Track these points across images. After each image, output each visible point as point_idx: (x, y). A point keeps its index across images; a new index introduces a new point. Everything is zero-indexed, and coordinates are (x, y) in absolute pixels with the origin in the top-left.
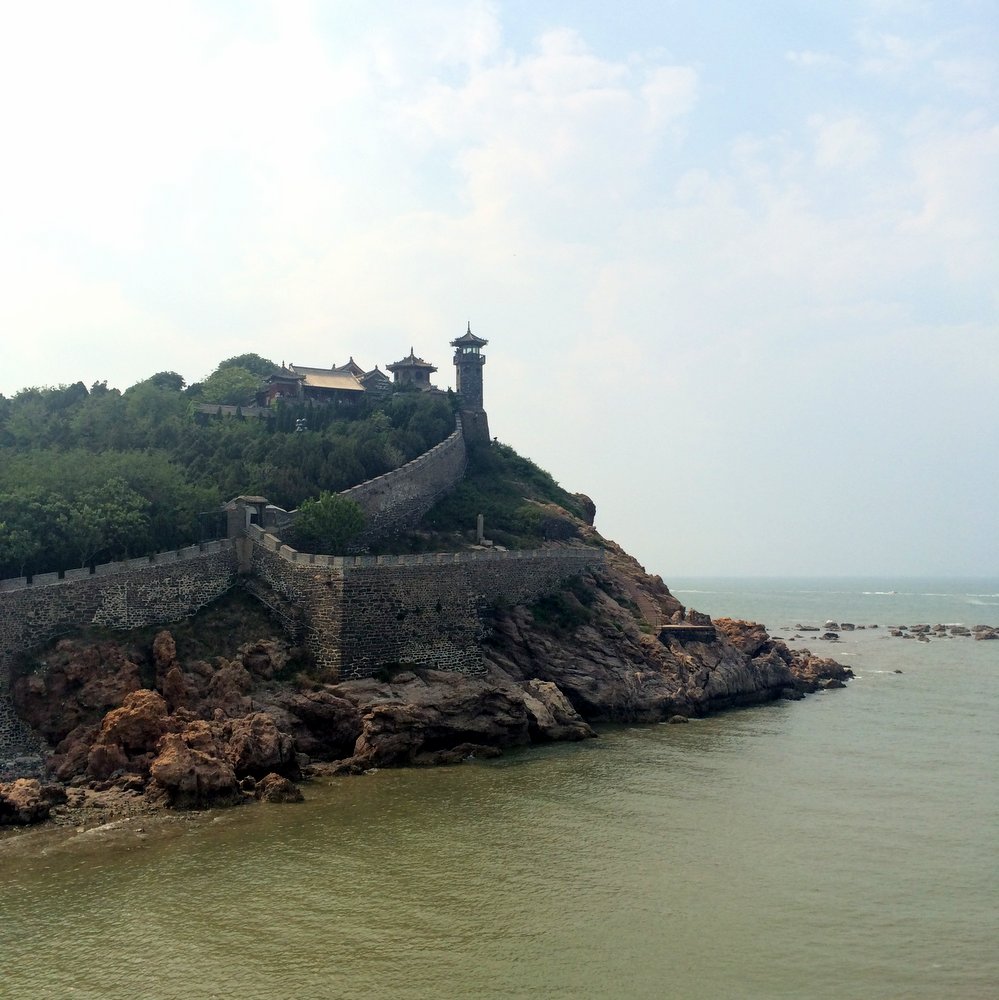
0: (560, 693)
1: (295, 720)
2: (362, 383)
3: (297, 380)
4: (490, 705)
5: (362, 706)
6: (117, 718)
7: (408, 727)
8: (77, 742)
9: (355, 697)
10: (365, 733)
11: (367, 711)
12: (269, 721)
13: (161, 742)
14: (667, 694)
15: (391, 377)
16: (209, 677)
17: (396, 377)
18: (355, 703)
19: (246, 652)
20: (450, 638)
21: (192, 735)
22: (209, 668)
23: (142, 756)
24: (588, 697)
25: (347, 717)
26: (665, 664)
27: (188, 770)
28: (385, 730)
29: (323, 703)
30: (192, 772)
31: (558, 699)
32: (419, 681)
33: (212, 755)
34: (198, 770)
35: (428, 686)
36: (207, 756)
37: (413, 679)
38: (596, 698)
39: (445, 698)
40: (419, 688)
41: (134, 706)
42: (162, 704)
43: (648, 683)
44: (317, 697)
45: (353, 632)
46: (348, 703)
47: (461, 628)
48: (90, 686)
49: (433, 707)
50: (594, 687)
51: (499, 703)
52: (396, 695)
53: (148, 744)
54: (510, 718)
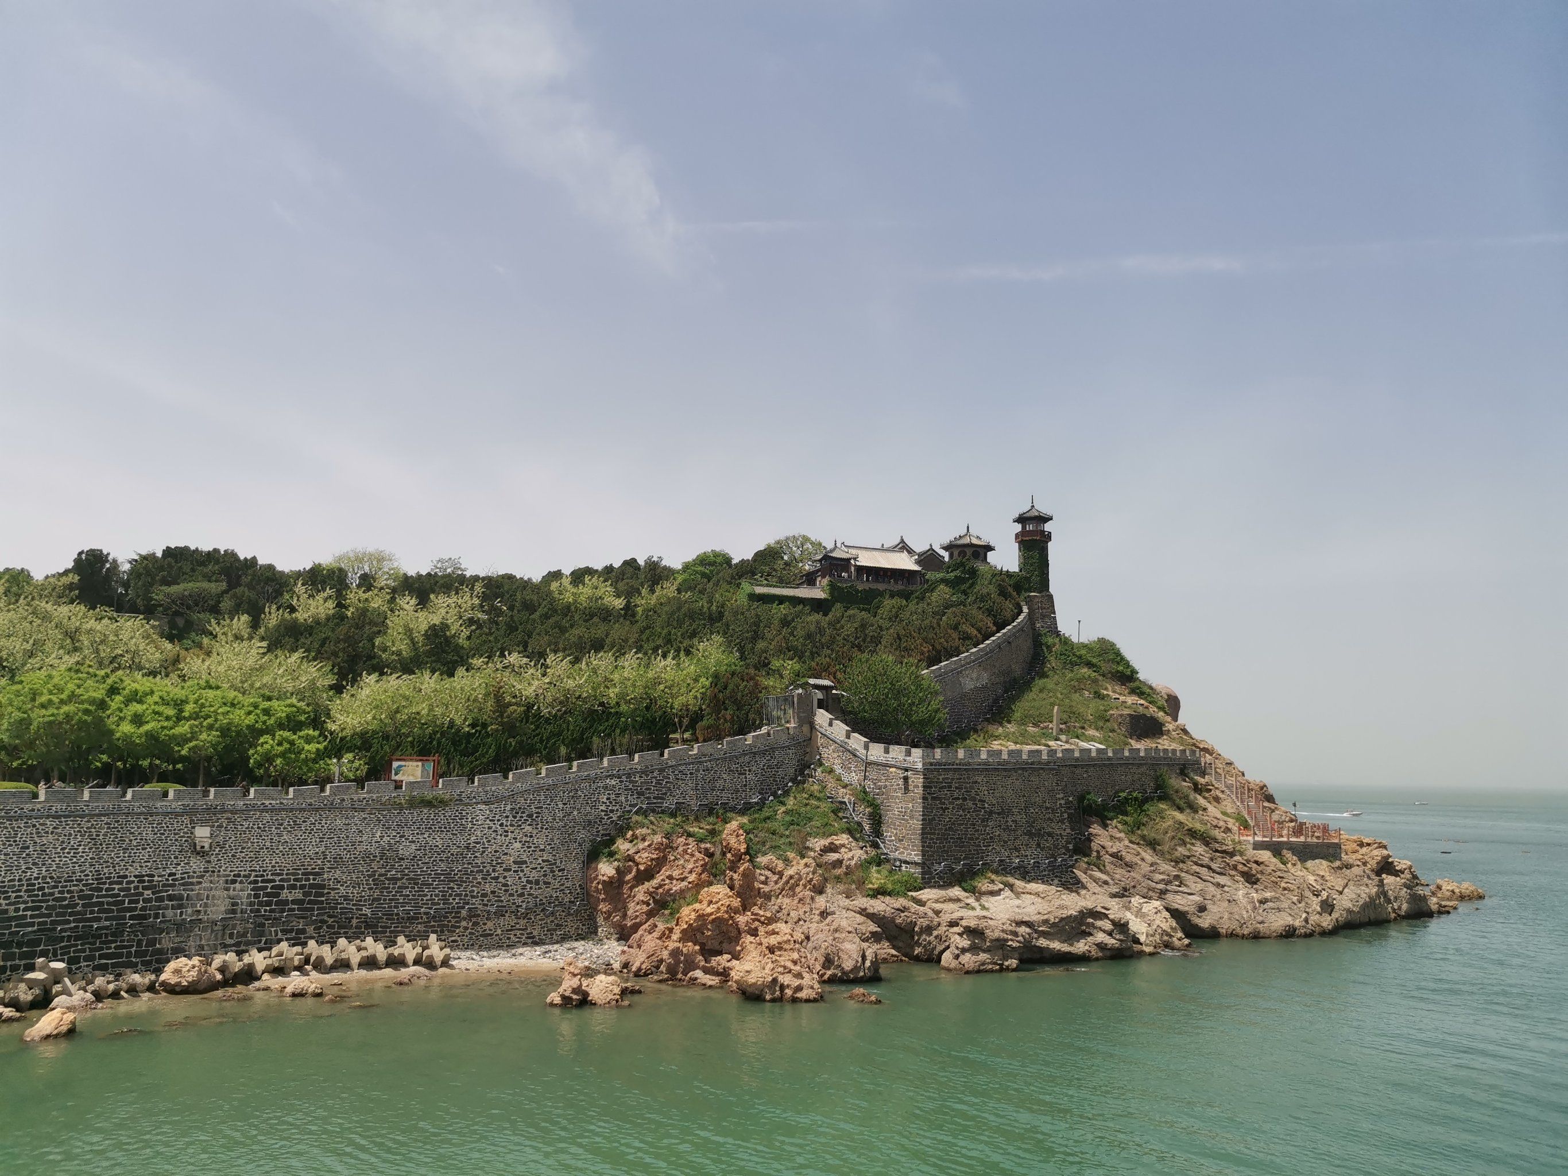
0: (1167, 915)
1: (873, 927)
2: (918, 562)
3: (850, 559)
4: (1089, 925)
5: (945, 918)
6: (693, 916)
7: (1000, 945)
8: (650, 937)
9: (938, 906)
10: (952, 948)
11: (953, 924)
12: (850, 929)
13: (741, 946)
14: (1290, 921)
15: (946, 555)
16: (781, 874)
17: (951, 556)
18: (937, 913)
19: (818, 849)
20: (1038, 845)
21: (773, 940)
22: (780, 865)
23: (719, 958)
24: (1196, 920)
25: (929, 930)
26: (1283, 885)
27: (770, 979)
28: (973, 949)
29: (903, 912)
30: (775, 980)
31: (1165, 922)
32: (1007, 893)
33: (795, 963)
34: (781, 979)
35: (1018, 898)
36: (789, 965)
37: (1001, 890)
38: (1204, 922)
39: (1039, 913)
40: (1007, 900)
41: (710, 902)
42: (736, 903)
43: (1265, 906)
44: (897, 905)
45: (934, 834)
46: (930, 914)
47: (1050, 834)
48: (661, 878)
49: (1027, 924)
50: (1202, 909)
51: (1099, 923)
52: (983, 908)
53: (725, 946)
54: (1114, 941)
